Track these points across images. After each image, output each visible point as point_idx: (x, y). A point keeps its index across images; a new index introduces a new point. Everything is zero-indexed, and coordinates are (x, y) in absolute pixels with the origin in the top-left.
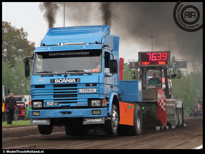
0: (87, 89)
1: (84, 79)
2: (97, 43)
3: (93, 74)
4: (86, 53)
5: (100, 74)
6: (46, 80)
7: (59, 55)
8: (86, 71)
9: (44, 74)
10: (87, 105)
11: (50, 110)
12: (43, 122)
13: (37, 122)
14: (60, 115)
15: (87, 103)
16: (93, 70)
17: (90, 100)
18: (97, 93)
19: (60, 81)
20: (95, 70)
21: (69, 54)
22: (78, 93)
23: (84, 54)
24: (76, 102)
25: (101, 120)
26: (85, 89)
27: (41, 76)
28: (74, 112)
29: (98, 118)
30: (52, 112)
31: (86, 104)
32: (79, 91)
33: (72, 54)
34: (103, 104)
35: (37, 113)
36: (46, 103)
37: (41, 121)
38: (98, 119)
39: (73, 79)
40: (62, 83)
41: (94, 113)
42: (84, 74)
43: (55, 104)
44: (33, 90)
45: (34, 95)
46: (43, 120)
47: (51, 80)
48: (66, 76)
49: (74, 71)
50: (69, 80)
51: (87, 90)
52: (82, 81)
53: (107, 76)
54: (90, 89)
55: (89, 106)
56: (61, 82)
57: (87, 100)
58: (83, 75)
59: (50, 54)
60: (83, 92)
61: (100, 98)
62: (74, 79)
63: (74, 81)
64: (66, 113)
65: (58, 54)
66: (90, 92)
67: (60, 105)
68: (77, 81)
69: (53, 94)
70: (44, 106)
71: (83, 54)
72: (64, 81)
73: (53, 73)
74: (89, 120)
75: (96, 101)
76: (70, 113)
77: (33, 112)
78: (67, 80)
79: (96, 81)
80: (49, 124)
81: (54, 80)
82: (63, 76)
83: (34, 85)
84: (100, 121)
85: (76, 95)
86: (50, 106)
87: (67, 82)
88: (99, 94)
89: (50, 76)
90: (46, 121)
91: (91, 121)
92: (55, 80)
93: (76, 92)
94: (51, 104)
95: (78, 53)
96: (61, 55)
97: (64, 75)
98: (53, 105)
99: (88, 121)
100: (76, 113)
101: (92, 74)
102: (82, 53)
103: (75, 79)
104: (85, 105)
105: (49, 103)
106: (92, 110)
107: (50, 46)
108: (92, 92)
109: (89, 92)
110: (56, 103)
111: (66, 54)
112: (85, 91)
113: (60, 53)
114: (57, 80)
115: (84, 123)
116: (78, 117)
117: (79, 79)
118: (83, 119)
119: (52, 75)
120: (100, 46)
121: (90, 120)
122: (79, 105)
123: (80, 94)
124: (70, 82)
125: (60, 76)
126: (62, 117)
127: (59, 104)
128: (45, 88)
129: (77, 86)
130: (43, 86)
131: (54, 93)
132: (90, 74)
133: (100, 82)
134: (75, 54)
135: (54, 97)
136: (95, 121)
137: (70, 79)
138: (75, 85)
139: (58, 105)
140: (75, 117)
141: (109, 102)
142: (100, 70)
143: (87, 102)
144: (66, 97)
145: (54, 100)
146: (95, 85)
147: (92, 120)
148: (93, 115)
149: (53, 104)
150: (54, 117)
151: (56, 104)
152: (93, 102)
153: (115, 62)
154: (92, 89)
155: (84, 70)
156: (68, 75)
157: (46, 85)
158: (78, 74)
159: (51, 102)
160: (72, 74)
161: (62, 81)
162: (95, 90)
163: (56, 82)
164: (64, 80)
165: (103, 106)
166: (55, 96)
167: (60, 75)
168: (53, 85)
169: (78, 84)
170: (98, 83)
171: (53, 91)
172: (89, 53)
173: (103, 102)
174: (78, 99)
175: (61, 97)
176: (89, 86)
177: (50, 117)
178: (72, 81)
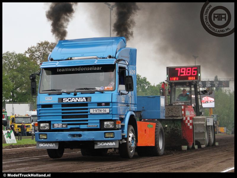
0: (99, 109)
1: (96, 98)
2: (110, 57)
3: (106, 92)
4: (98, 69)
5: (113, 92)
6: (53, 99)
7: (68, 71)
8: (98, 89)
9: (52, 92)
10: (99, 127)
11: (58, 133)
12: (50, 146)
13: (44, 146)
14: (70, 139)
16: (106, 88)
17: (102, 121)
18: (110, 113)
19: (69, 100)
20: (108, 87)
21: (79, 69)
22: (89, 113)
23: (96, 69)
24: (87, 124)
25: (115, 144)
26: (96, 109)
27: (48, 94)
28: (84, 134)
29: (112, 141)
30: (60, 135)
31: (98, 126)
32: (90, 112)
33: (82, 69)
34: (117, 126)
35: (44, 136)
36: (53, 125)
37: (49, 144)
38: (111, 143)
39: (83, 98)
40: (70, 102)
41: (107, 135)
42: (96, 92)
43: (63, 125)
44: (40, 110)
45: (40, 115)
46: (51, 144)
47: (59, 99)
48: (75, 95)
49: (85, 89)
50: (78, 98)
51: (99, 110)
52: (93, 100)
53: (122, 94)
54: (102, 109)
55: (102, 128)
56: (70, 101)
57: (98, 121)
58: (94, 93)
59: (58, 70)
60: (95, 112)
61: (114, 118)
62: (85, 98)
63: (84, 100)
64: (75, 135)
65: (67, 69)
66: (102, 112)
67: (69, 127)
68: (88, 100)
69: (61, 114)
70: (52, 128)
71: (94, 69)
72: (73, 100)
73: (62, 91)
74: (102, 143)
75: (108, 123)
76: (80, 135)
77: (39, 134)
78: (77, 99)
79: (108, 100)
80: (57, 148)
81: (62, 99)
82: (72, 95)
83: (40, 105)
84: (113, 145)
85: (87, 116)
86: (58, 127)
87: (76, 101)
88: (112, 114)
89: (57, 95)
90: (54, 144)
91: (103, 145)
92: (64, 99)
93: (87, 112)
94: (59, 126)
95: (89, 68)
96: (70, 70)
97: (73, 94)
98: (61, 127)
99: (100, 145)
100: (87, 136)
101: (104, 92)
102: (94, 68)
103: (86, 98)
104: (97, 127)
105: (57, 124)
106: (105, 133)
107: (59, 60)
108: (104, 112)
109: (101, 112)
110: (64, 124)
111: (76, 69)
112: (96, 111)
113: (69, 69)
114: (65, 99)
115: (96, 147)
116: (89, 140)
117: (90, 98)
118: (95, 143)
119: (60, 93)
120: (113, 61)
121: (102, 144)
122: (90, 127)
123: (91, 114)
124: (80, 102)
125: (69, 94)
126: (71, 140)
127: (68, 126)
128: (52, 107)
129: (87, 106)
130: (50, 106)
131: (63, 113)
132: (102, 92)
133: (114, 101)
134: (86, 70)
135: (62, 118)
136: (108, 145)
137: (80, 97)
138: (86, 105)
139: (66, 127)
140: (85, 140)
141: (124, 123)
142: (113, 88)
143: (99, 124)
144: (75, 118)
145: (63, 121)
146: (107, 104)
147: (105, 144)
148: (105, 138)
149: (61, 125)
150: (62, 140)
151: (65, 125)
152: (105, 123)
153: (130, 78)
154: (104, 109)
155: (96, 88)
156: (78, 93)
157: (53, 105)
158: (88, 92)
159: (59, 124)
160: (82, 93)
161: (71, 100)
162: (108, 111)
163: (65, 101)
164: (73, 99)
165: (117, 127)
166: (63, 117)
167: (68, 93)
168: (61, 105)
169: (88, 104)
170: (111, 102)
171: (61, 111)
172: (101, 68)
173: (117, 123)
174: (89, 120)
175: (70, 118)
176: (101, 105)
177: (58, 141)
178: (82, 101)
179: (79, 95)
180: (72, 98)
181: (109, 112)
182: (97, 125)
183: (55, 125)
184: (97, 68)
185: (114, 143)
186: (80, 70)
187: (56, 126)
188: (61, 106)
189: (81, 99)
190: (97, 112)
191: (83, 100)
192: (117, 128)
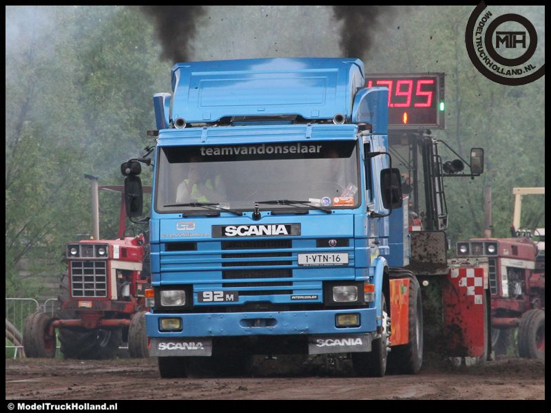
0: (322, 255)
1: (312, 226)
2: (339, 119)
3: (337, 211)
4: (313, 150)
5: (354, 211)
6: (199, 229)
7: (231, 153)
8: (316, 202)
9: (191, 210)
10: (320, 300)
11: (212, 316)
12: (189, 348)
14: (243, 330)
15: (320, 294)
16: (336, 200)
17: (328, 286)
18: (350, 265)
19: (243, 231)
20: (342, 199)
22: (294, 265)
23: (306, 151)
24: (290, 292)
25: (361, 343)
26: (314, 255)
27: (181, 214)
28: (282, 319)
29: (353, 336)
30: (219, 320)
31: (318, 296)
32: (297, 261)
33: (270, 150)
34: (365, 297)
35: (173, 323)
36: (200, 294)
38: (353, 340)
39: (280, 227)
40: (246, 236)
41: (342, 321)
42: (310, 212)
43: (227, 296)
44: (161, 256)
45: (162, 269)
46: (191, 344)
47: (214, 228)
48: (256, 217)
49: (281, 202)
50: (266, 227)
51: (322, 258)
52: (305, 232)
53: (373, 215)
54: (330, 255)
55: (327, 303)
56: (245, 233)
57: (320, 285)
58: (307, 213)
59: (205, 152)
60: (311, 262)
61: (358, 278)
62: (283, 227)
63: (281, 232)
64: (259, 321)
65: (227, 150)
66: (330, 262)
67: (243, 299)
68: (292, 230)
69: (220, 267)
70: (196, 303)
71: (303, 152)
72: (253, 230)
73: (219, 206)
74: (327, 341)
75: (344, 289)
76: (270, 322)
77: (160, 319)
78: (262, 228)
79: (346, 231)
80: (209, 354)
81: (223, 228)
82: (247, 219)
83: (163, 243)
84: (358, 346)
85: (289, 273)
86: (213, 301)
87: (261, 233)
88: (356, 268)
90: (201, 344)
91: (332, 344)
92: (227, 229)
93: (290, 263)
94: (215, 296)
95: (288, 149)
96: (236, 153)
97: (250, 214)
98: (222, 300)
99: (323, 345)
100: (289, 323)
101: (332, 211)
102: (301, 149)
103: (286, 226)
104: (317, 299)
105: (211, 293)
106: (337, 315)
108: (335, 262)
109: (326, 262)
110: (230, 293)
111: (253, 151)
112: (314, 260)
113: (235, 149)
114: (231, 229)
115: (313, 350)
116: (297, 333)
117: (297, 227)
118: (310, 339)
119: (216, 214)
120: (354, 130)
121: (329, 342)
122: (298, 299)
123: (302, 267)
124: (272, 235)
125: (240, 215)
126: (249, 333)
127: (240, 297)
128: (196, 250)
129: (290, 247)
130: (190, 245)
131: (224, 264)
132: (327, 211)
133: (357, 234)
134: (281, 152)
135: (224, 277)
136: (343, 344)
137: (271, 224)
138: (286, 243)
139: (236, 299)
140: (286, 333)
142: (354, 200)
143: (321, 291)
144: (258, 277)
145: (225, 285)
146: (342, 241)
147: (336, 343)
148: (337, 327)
149: (222, 296)
150: (225, 333)
151: (232, 296)
152: (336, 289)
153: (395, 175)
154: (336, 255)
155: (310, 200)
156: (263, 214)
157: (198, 244)
158: (293, 211)
159: (215, 293)
160: (275, 212)
161: (247, 230)
162: (344, 258)
163: (231, 233)
164: (252, 227)
165: (367, 301)
166: (225, 274)
167: (238, 213)
168: (220, 243)
169: (293, 241)
170: (352, 238)
171: (220, 259)
172: (320, 149)
173: (365, 290)
174: (294, 283)
175: (245, 278)
176: (328, 245)
177: (213, 335)
178: (276, 232)
179: (266, 217)
180: (249, 227)
181: (347, 262)
183: (205, 296)
184: (309, 148)
185: (357, 339)
186: (263, 152)
187: (207, 296)
188: (220, 246)
189: (274, 228)
190: (317, 262)
191: (278, 232)
192: (366, 303)
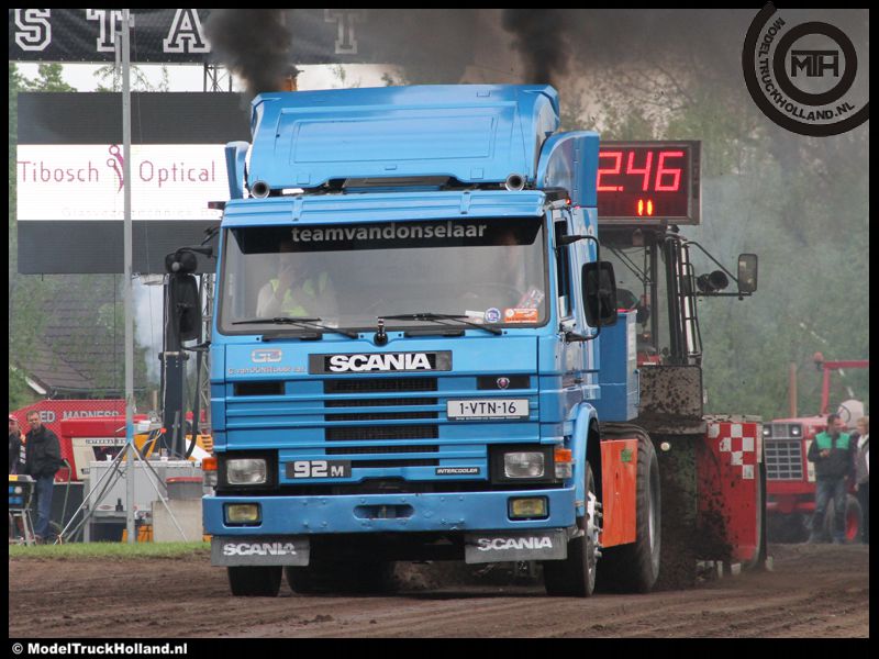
0: (487, 401)
1: (470, 356)
2: (515, 182)
3: (510, 331)
4: (472, 232)
5: (539, 331)
6: (288, 360)
7: (341, 238)
8: (477, 316)
9: (277, 329)
10: (484, 475)
11: (308, 499)
12: (273, 552)
14: (360, 523)
15: (484, 465)
16: (510, 313)
17: (496, 452)
18: (532, 418)
19: (358, 363)
20: (519, 311)
21: (389, 233)
22: (441, 419)
23: (462, 235)
24: (435, 462)
25: (549, 545)
26: (474, 402)
27: (260, 337)
28: (422, 506)
29: (538, 533)
30: (321, 507)
32: (446, 411)
33: (403, 233)
34: (557, 470)
35: (247, 512)
36: (290, 466)
38: (536, 539)
39: (418, 357)
40: (364, 372)
41: (519, 509)
42: (468, 333)
43: (334, 469)
44: (228, 404)
45: (228, 425)
47: (313, 358)
48: (381, 341)
49: (420, 317)
50: (396, 357)
51: (486, 407)
52: (459, 365)
53: (570, 337)
54: (499, 403)
55: (494, 481)
56: (363, 367)
57: (483, 451)
58: (461, 335)
59: (298, 236)
60: (468, 413)
61: (545, 440)
62: (424, 357)
63: (421, 365)
64: (384, 510)
66: (500, 413)
67: (359, 474)
68: (438, 363)
69: (323, 422)
70: (283, 480)
71: (456, 235)
72: (375, 363)
73: (320, 324)
74: (495, 541)
75: (522, 458)
76: (402, 510)
77: (225, 505)
78: (390, 358)
79: (525, 364)
80: (304, 562)
81: (327, 359)
82: (366, 343)
83: (230, 382)
84: (545, 550)
85: (433, 431)
86: (311, 477)
87: (388, 367)
88: (541, 423)
90: (291, 546)
91: (503, 547)
92: (334, 361)
93: (434, 414)
94: (314, 469)
95: (433, 230)
96: (350, 238)
97: (371, 336)
98: (325, 474)
99: (489, 548)
100: (433, 512)
101: (503, 330)
102: (453, 230)
103: (428, 356)
104: (478, 473)
105: (307, 464)
106: (512, 499)
108: (508, 414)
109: (492, 414)
110: (337, 463)
111: (375, 233)
112: (474, 411)
115: (473, 557)
116: (446, 528)
117: (446, 357)
118: (468, 538)
119: (315, 335)
120: (539, 200)
121: (499, 544)
122: (447, 474)
123: (453, 422)
124: (405, 370)
125: (354, 338)
126: (369, 529)
127: (354, 470)
128: (283, 393)
129: (435, 389)
131: (328, 417)
132: (494, 331)
133: (544, 368)
134: (420, 236)
135: (328, 438)
136: (521, 547)
137: (404, 353)
138: (429, 382)
139: (347, 473)
140: (428, 529)
142: (539, 313)
143: (486, 461)
144: (384, 438)
145: (329, 451)
146: (519, 380)
147: (509, 544)
148: (511, 519)
149: (325, 467)
150: (330, 529)
151: (341, 469)
152: (510, 458)
153: (605, 273)
154: (508, 402)
155: (467, 313)
156: (391, 335)
157: (287, 384)
158: (439, 332)
159: (314, 463)
160: (410, 333)
161: (366, 363)
162: (522, 408)
163: (340, 367)
164: (373, 358)
165: (559, 476)
166: (331, 433)
167: (351, 335)
168: (321, 383)
169: (439, 380)
170: (534, 374)
171: (321, 408)
172: (484, 231)
173: (556, 460)
174: (440, 448)
175: (362, 439)
176: (496, 387)
177: (311, 532)
179: (396, 341)
180: (368, 357)
181: (527, 414)
182: (478, 469)
183: (297, 468)
184: (465, 230)
185: (544, 539)
186: (393, 236)
187: (301, 469)
188: (322, 389)
189: (408, 359)
190: (478, 413)
191: (416, 364)
192: (560, 479)
